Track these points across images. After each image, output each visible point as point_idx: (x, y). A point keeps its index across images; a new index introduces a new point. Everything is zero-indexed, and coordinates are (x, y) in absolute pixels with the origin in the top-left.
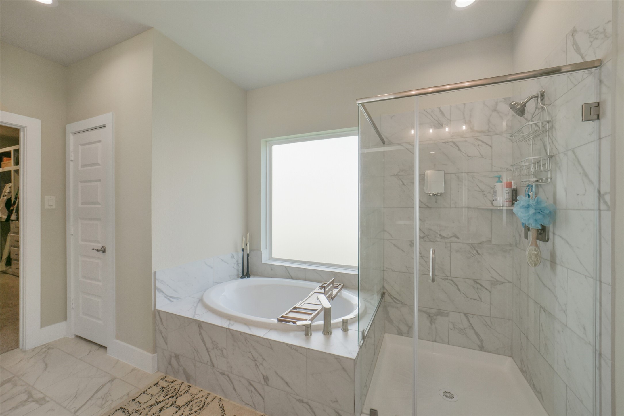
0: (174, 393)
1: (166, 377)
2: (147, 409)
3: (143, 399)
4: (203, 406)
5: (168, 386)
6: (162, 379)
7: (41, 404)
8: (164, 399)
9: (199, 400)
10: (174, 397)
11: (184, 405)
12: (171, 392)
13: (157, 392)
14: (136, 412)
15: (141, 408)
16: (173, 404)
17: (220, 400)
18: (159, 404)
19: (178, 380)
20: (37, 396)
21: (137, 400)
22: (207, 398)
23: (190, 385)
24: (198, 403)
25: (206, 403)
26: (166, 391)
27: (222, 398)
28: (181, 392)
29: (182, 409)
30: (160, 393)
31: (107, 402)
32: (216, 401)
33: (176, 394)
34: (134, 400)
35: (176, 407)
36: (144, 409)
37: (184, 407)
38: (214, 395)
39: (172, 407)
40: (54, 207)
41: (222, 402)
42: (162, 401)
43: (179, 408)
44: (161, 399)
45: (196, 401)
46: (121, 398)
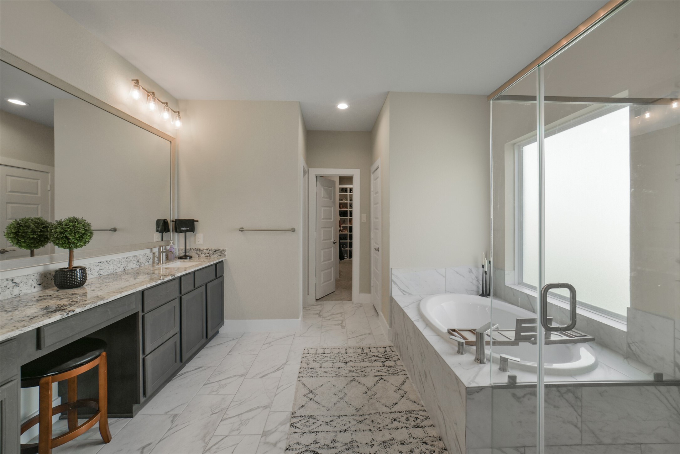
0: (388, 357)
1: (392, 347)
2: (371, 356)
3: (373, 350)
4: (395, 374)
5: (389, 352)
6: (389, 347)
7: (342, 328)
8: (382, 357)
9: (396, 369)
10: (386, 359)
11: (387, 366)
12: (388, 355)
13: (382, 351)
14: (366, 354)
15: (369, 354)
16: (383, 362)
17: (407, 378)
18: (377, 358)
19: (397, 353)
20: (344, 325)
21: (371, 349)
22: (401, 372)
23: (400, 359)
24: (394, 371)
25: (398, 374)
26: (386, 354)
27: (410, 378)
28: (392, 359)
29: (384, 368)
30: (382, 353)
31: (361, 342)
32: (405, 376)
33: (389, 358)
34: (370, 348)
35: (383, 364)
36: (370, 355)
37: (386, 367)
38: (407, 373)
39: (381, 363)
40: (365, 221)
41: (407, 380)
42: (380, 357)
43: (384, 366)
44: (380, 356)
45: (395, 368)
46: (366, 344)
